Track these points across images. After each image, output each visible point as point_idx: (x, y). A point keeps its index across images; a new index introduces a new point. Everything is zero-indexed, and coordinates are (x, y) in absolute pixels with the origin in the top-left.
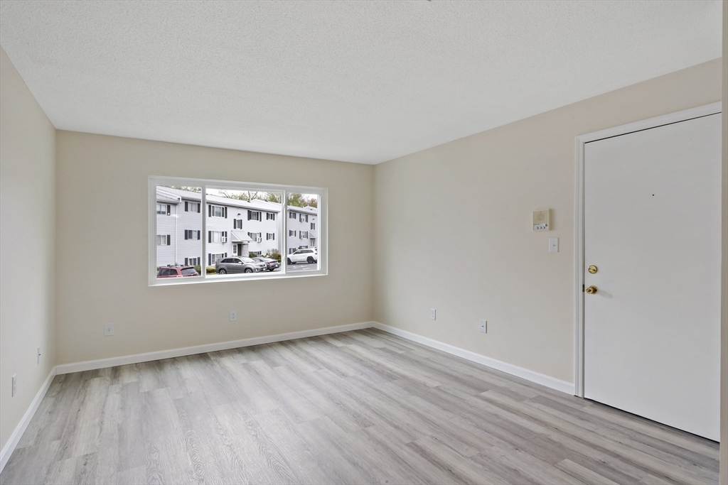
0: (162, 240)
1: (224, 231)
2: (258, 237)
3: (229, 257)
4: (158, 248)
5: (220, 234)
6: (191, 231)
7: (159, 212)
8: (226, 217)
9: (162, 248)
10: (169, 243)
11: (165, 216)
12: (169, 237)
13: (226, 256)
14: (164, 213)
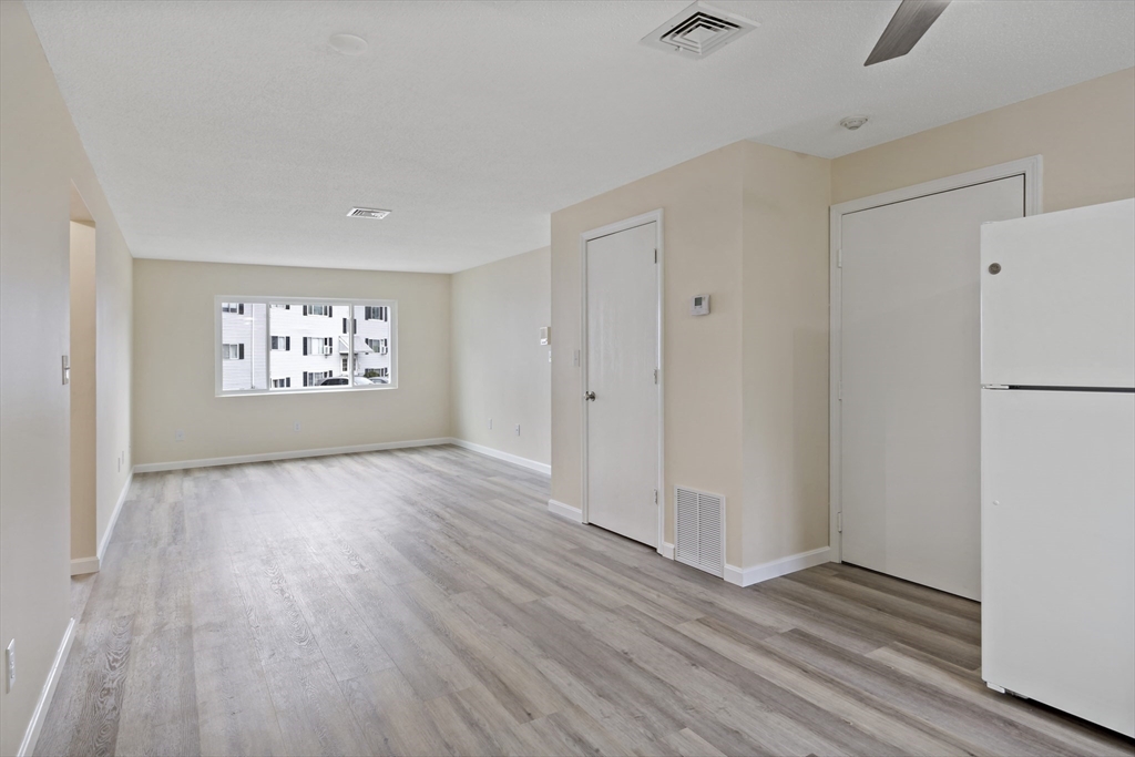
0: (231, 351)
1: (328, 336)
2: (382, 345)
3: (335, 376)
4: (225, 363)
5: (322, 342)
6: (276, 337)
7: (227, 310)
8: (331, 316)
9: (230, 365)
10: (242, 357)
11: (236, 316)
12: (242, 346)
13: (331, 375)
14: (233, 310)
